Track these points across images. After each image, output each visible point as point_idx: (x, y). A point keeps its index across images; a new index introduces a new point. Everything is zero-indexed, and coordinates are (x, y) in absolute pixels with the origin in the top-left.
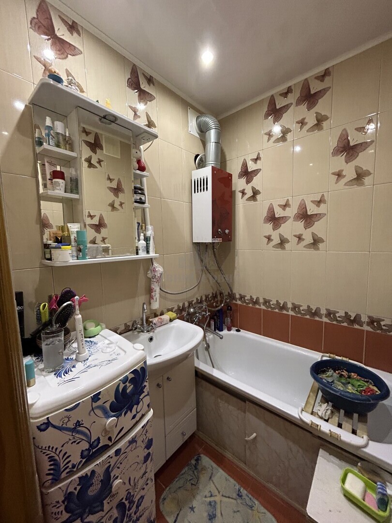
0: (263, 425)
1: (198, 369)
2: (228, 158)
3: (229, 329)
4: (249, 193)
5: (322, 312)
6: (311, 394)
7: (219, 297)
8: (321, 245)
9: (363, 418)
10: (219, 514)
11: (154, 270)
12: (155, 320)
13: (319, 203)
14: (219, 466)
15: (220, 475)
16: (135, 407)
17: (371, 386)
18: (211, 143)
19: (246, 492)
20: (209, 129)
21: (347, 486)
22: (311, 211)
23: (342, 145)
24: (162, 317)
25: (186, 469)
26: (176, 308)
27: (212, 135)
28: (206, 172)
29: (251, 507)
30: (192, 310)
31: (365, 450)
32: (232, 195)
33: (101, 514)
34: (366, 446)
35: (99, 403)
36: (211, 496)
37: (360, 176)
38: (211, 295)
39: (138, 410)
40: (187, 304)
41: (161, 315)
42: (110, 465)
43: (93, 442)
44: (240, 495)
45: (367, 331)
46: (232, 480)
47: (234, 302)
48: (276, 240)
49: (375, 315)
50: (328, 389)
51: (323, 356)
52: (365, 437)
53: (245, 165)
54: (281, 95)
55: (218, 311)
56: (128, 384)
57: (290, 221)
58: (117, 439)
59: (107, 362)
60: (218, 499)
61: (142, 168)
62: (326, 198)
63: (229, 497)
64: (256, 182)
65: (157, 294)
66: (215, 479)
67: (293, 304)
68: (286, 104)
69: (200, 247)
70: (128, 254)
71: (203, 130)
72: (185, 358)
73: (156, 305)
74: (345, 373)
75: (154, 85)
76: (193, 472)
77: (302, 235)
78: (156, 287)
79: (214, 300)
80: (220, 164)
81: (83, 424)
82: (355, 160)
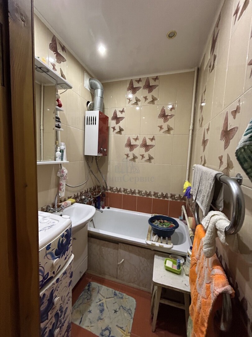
0: (127, 253)
1: (90, 231)
2: (105, 107)
3: (103, 208)
4: (118, 130)
5: (152, 194)
6: (149, 233)
7: (97, 189)
8: (152, 161)
9: (169, 238)
10: (105, 308)
11: (63, 172)
12: (63, 204)
13: (152, 139)
14: (102, 285)
15: (104, 288)
16: (66, 252)
17: (172, 224)
18: (98, 97)
19: (118, 292)
20: (97, 88)
21: (167, 265)
22: (148, 143)
23: (162, 113)
24: (67, 202)
25: (83, 293)
26: (73, 196)
27: (99, 92)
28: (96, 114)
29: (122, 298)
30: (83, 197)
31: (172, 249)
32: (108, 129)
33: (47, 321)
34: (172, 248)
35: (50, 250)
36: (100, 301)
37: (169, 130)
38: (93, 188)
39: (68, 254)
40: (79, 194)
41: (64, 201)
42: (53, 289)
43: (45, 276)
44: (115, 295)
45: (170, 201)
46: (111, 289)
47: (107, 191)
48: (131, 157)
49: (173, 193)
50: (156, 228)
51: (152, 215)
52: (172, 244)
53: (115, 113)
54: (136, 81)
55: (98, 197)
56: (64, 238)
57: (138, 147)
58: (58, 272)
59: (48, 227)
60: (104, 301)
61: (60, 105)
62: (155, 138)
63: (110, 298)
64: (122, 124)
65: (64, 187)
66: (101, 292)
67: (139, 190)
68: (139, 86)
69: (88, 159)
70: (50, 160)
71: (93, 88)
72: (84, 225)
73: (62, 194)
74: (162, 221)
75: (65, 52)
76: (88, 293)
77: (144, 155)
78: (63, 182)
79: (94, 191)
80: (102, 110)
81: (40, 265)
82: (167, 122)
